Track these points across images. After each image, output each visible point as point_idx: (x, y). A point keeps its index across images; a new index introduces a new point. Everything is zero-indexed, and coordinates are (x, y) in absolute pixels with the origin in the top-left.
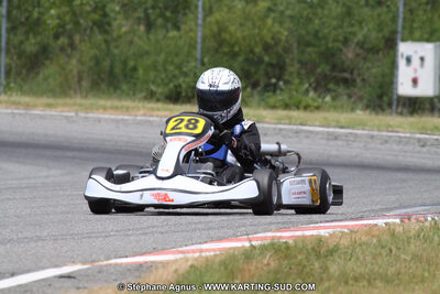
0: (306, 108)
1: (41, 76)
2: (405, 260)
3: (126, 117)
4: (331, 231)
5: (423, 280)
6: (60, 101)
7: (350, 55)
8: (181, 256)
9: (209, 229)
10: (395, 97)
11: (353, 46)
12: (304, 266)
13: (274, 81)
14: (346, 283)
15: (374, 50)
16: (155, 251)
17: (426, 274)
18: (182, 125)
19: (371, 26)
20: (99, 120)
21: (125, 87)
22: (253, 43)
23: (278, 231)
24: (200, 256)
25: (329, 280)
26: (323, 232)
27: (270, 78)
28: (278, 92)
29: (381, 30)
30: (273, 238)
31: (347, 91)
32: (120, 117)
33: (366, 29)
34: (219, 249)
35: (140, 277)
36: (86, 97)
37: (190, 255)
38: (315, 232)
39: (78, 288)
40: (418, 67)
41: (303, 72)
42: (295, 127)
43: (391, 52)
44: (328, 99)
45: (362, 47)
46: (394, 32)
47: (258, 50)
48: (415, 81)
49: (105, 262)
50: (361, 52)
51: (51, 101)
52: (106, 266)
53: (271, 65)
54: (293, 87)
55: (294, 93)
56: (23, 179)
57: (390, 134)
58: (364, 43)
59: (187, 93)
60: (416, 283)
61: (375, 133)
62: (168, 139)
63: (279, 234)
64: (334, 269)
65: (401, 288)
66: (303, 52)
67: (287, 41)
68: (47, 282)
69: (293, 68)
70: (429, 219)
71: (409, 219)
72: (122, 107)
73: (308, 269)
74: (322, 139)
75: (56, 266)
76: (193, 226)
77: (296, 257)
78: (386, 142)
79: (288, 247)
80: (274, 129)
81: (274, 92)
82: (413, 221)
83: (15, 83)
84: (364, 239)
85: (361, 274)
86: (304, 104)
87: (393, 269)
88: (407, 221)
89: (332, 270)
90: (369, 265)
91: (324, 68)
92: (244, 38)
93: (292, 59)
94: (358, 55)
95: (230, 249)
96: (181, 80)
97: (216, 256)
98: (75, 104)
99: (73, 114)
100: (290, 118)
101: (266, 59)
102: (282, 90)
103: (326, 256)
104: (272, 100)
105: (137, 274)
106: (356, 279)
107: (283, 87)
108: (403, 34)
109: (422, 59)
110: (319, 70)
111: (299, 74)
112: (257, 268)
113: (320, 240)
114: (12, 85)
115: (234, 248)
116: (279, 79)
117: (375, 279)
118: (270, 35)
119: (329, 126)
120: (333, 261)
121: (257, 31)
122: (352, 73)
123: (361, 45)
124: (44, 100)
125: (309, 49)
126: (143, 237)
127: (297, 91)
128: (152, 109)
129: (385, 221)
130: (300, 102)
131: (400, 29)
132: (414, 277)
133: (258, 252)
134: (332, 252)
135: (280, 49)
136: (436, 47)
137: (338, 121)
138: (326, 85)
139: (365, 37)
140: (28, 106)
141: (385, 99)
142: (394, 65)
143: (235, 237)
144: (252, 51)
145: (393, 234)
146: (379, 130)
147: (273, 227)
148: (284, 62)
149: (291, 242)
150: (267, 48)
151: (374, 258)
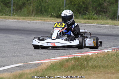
0: (94, 19)
1: (22, 11)
3: (44, 22)
4: (92, 53)
5: (114, 67)
6: (26, 18)
7: (106, 5)
8: (50, 61)
10: (118, 16)
11: (106, 2)
12: (82, 63)
14: (93, 68)
15: (112, 3)
16: (44, 59)
18: (59, 25)
20: (37, 23)
21: (45, 13)
23: (79, 53)
24: (55, 61)
25: (88, 67)
26: (90, 54)
27: (84, 11)
30: (77, 56)
31: (105, 14)
32: (42, 22)
34: (61, 59)
35: (38, 67)
36: (34, 16)
37: (52, 61)
38: (87, 54)
39: (21, 70)
42: (89, 24)
49: (30, 63)
50: (109, 4)
51: (24, 18)
52: (29, 64)
53: (84, 8)
54: (90, 13)
55: (90, 15)
56: (14, 39)
57: (115, 26)
60: (112, 68)
61: (111, 26)
62: (55, 29)
64: (90, 64)
65: (108, 69)
66: (93, 4)
67: (89, 1)
68: (13, 68)
69: (90, 8)
71: (114, 50)
72: (43, 19)
74: (96, 28)
75: (16, 64)
77: (80, 61)
78: (114, 28)
80: (84, 25)
81: (85, 15)
82: (115, 50)
83: (15, 13)
84: (100, 56)
85: (97, 66)
86: (93, 18)
87: (106, 64)
88: (114, 51)
91: (99, 8)
93: (90, 6)
94: (108, 5)
95: (64, 59)
97: (59, 61)
98: (30, 19)
99: (29, 21)
100: (88, 22)
101: (83, 6)
103: (89, 61)
104: (85, 17)
105: (37, 66)
106: (96, 67)
107: (88, 13)
110: (97, 9)
111: (92, 10)
114: (14, 13)
116: (87, 11)
117: (101, 67)
119: (98, 24)
122: (106, 10)
124: (22, 18)
125: (95, 3)
126: (41, 56)
127: (91, 15)
128: (51, 20)
129: (107, 51)
132: (112, 66)
133: (70, 60)
137: (101, 23)
138: (99, 13)
140: (18, 19)
141: (115, 16)
143: (67, 55)
144: (80, 4)
146: (112, 25)
147: (77, 52)
148: (88, 7)
151: (102, 61)
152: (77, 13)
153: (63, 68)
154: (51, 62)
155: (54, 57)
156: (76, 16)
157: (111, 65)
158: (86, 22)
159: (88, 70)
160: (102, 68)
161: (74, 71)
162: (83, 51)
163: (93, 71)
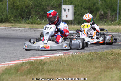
0: (37, 24)
2: (65, 65)
4: (44, 58)
5: (69, 71)
7: (49, 9)
8: (3, 65)
9: (11, 58)
10: (62, 20)
11: (50, 7)
12: (37, 68)
13: (28, 16)
14: (49, 72)
17: (70, 69)
19: (55, 1)
22: (22, 6)
23: (30, 58)
25: (44, 71)
26: (42, 58)
27: (27, 16)
28: (29, 19)
29: (57, 2)
30: (29, 60)
33: (53, 2)
34: (14, 63)
37: (5, 65)
38: (40, 58)
40: (68, 12)
41: (36, 14)
42: (34, 29)
43: (60, 8)
44: (43, 21)
45: (52, 7)
46: (61, 3)
47: (24, 8)
48: (67, 16)
53: (27, 12)
54: (33, 18)
55: (34, 20)
58: (53, 6)
59: (4, 20)
60: (68, 72)
63: (30, 59)
64: (45, 68)
65: (64, 73)
66: (36, 8)
67: (32, 5)
69: (33, 13)
70: (71, 54)
71: (66, 54)
73: (38, 68)
76: (6, 57)
77: (35, 65)
79: (32, 62)
80: (29, 30)
81: (28, 19)
82: (67, 54)
84: (53, 60)
86: (37, 22)
87: (61, 68)
88: (65, 54)
89: (45, 69)
90: (55, 67)
91: (42, 13)
92: (20, 4)
94: (51, 9)
95: (17, 63)
96: (2, 16)
97: (13, 65)
100: (33, 27)
101: (26, 10)
102: (30, 19)
103: (43, 65)
104: (28, 21)
106: (51, 71)
107: (31, 18)
108: (63, 3)
109: (69, 10)
110: (41, 13)
111: (35, 14)
112: (24, 68)
113: (41, 60)
115: (18, 63)
116: (29, 16)
117: (56, 71)
118: (27, 4)
120: (45, 66)
121: (24, 3)
123: (52, 6)
125: (38, 8)
130: (35, 22)
131: (62, 2)
132: (67, 70)
133: (24, 64)
134: (44, 64)
135: (30, 8)
136: (72, 6)
138: (42, 18)
139: (53, 4)
142: (61, 12)
143: (18, 60)
144: (22, 8)
145: (61, 58)
147: (28, 57)
148: (31, 12)
149: (33, 61)
150: (26, 7)
151: (56, 65)
152: (20, 17)
153: (19, 72)
154: (5, 67)
155: (6, 62)
156: (19, 21)
157: (66, 68)
158: (31, 27)
159: (43, 74)
160: (58, 72)
161: (30, 75)
162: (34, 56)
163: (50, 75)
